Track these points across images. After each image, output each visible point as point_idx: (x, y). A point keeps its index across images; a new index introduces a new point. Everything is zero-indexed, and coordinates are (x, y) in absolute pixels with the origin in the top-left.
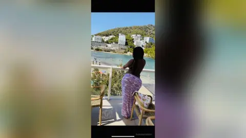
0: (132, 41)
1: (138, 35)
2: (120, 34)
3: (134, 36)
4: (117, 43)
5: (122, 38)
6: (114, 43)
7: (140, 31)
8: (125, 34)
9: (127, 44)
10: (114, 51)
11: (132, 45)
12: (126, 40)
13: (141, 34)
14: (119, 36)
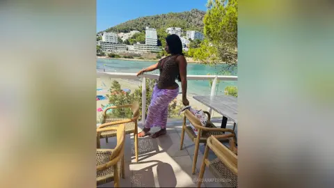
1: (177, 29)
2: (147, 28)
3: (169, 30)
4: (144, 43)
5: (151, 35)
6: (138, 43)
7: (179, 21)
8: (156, 27)
9: (159, 43)
10: (139, 56)
12: (158, 37)
13: (180, 26)
14: (146, 31)
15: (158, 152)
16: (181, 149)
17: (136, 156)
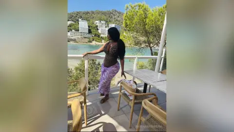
0: (96, 28)
1: (102, 22)
2: (80, 20)
3: (97, 23)
4: (78, 31)
5: (83, 25)
6: (73, 31)
7: (103, 17)
8: (87, 20)
9: (90, 32)
10: (74, 40)
11: (97, 33)
12: (89, 27)
13: (105, 21)
14: (80, 22)
15: (102, 115)
16: (118, 110)
17: (85, 121)
